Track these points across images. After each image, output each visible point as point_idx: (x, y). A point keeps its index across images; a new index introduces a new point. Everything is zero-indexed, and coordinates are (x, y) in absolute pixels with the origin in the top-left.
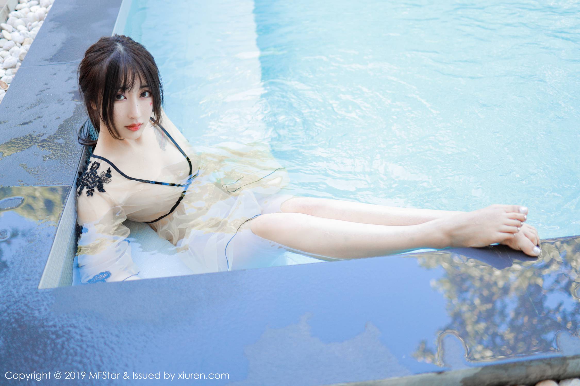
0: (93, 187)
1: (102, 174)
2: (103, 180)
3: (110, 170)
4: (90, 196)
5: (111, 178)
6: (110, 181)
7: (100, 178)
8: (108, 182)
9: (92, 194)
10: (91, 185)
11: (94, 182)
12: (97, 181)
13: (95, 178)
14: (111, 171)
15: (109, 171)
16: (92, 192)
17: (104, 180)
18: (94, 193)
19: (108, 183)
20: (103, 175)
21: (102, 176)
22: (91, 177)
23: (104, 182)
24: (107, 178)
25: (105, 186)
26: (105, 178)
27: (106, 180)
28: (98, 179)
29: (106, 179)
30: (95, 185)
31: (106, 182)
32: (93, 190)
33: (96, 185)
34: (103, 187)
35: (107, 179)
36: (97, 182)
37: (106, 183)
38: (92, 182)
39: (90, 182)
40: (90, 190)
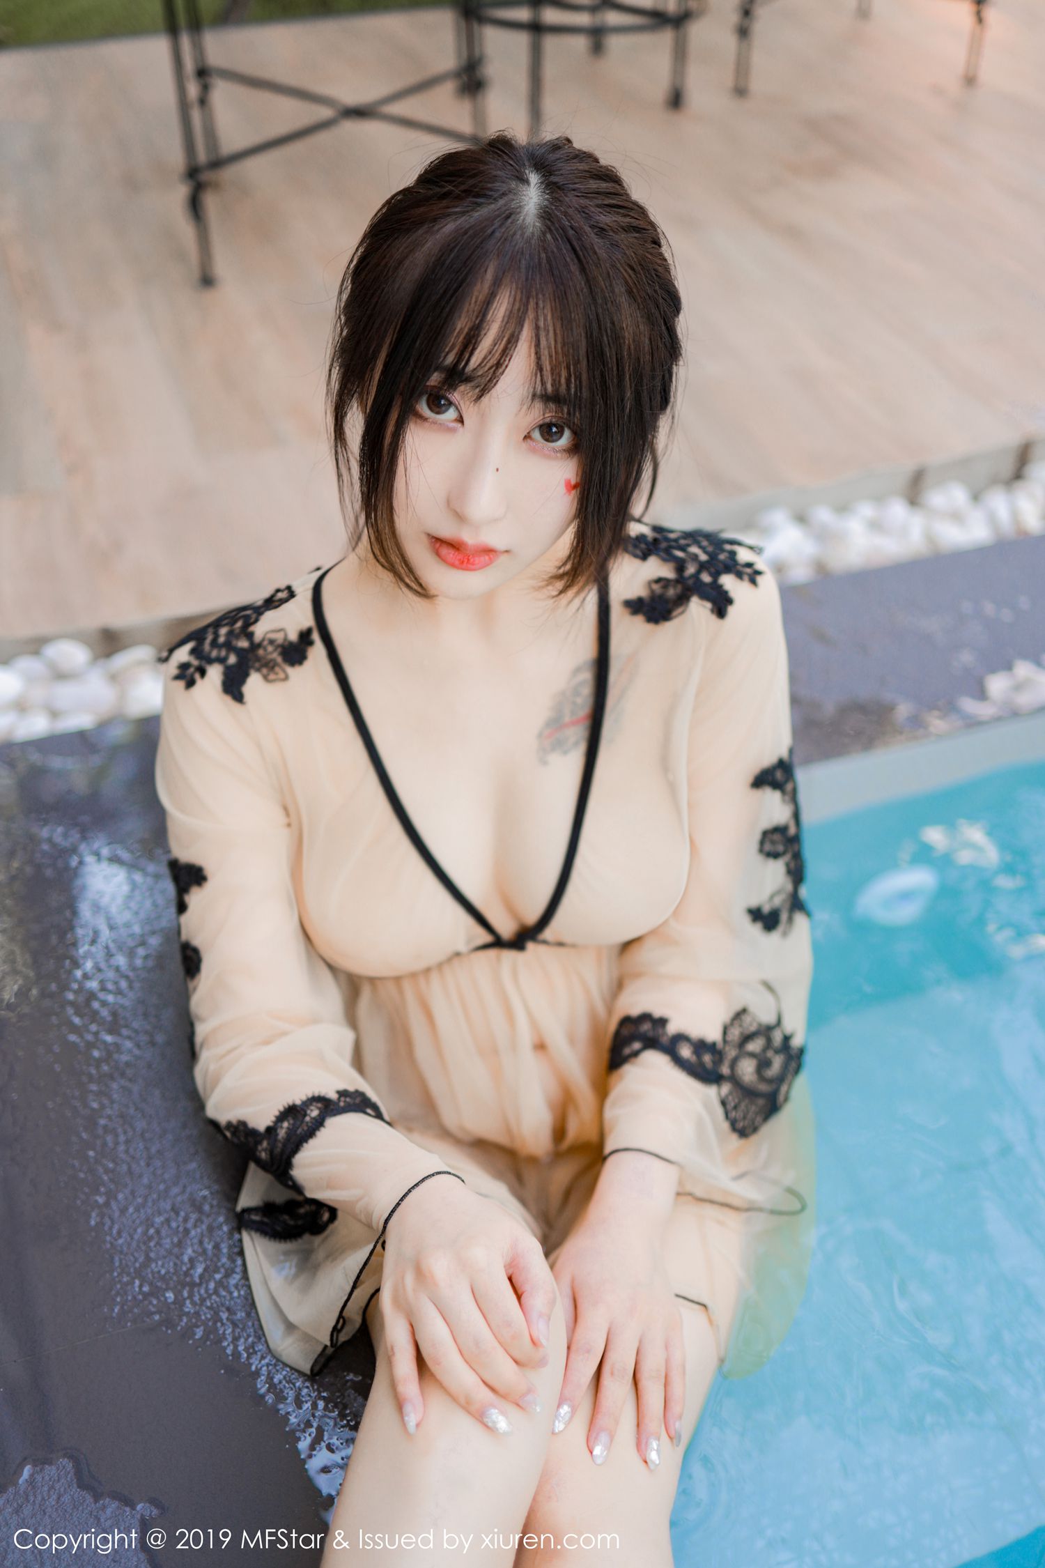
0: (210, 661)
1: (268, 637)
2: (261, 661)
3: (312, 638)
4: (181, 684)
5: (294, 672)
6: (280, 680)
7: (255, 647)
8: (272, 677)
9: (190, 683)
10: (208, 649)
11: (228, 646)
12: (240, 652)
13: (238, 637)
14: (311, 644)
15: (305, 639)
16: (197, 676)
17: (263, 661)
18: (200, 684)
19: (272, 681)
20: (272, 642)
21: (266, 642)
22: (233, 625)
23: (258, 670)
24: (279, 660)
25: (254, 684)
26: (272, 657)
27: (271, 664)
28: (246, 644)
29: (272, 661)
30: (221, 660)
31: (265, 671)
32: (203, 672)
33: (227, 658)
34: (245, 682)
35: (273, 665)
36: (236, 653)
37: (264, 676)
38: (222, 640)
39: (216, 636)
40: (195, 662)
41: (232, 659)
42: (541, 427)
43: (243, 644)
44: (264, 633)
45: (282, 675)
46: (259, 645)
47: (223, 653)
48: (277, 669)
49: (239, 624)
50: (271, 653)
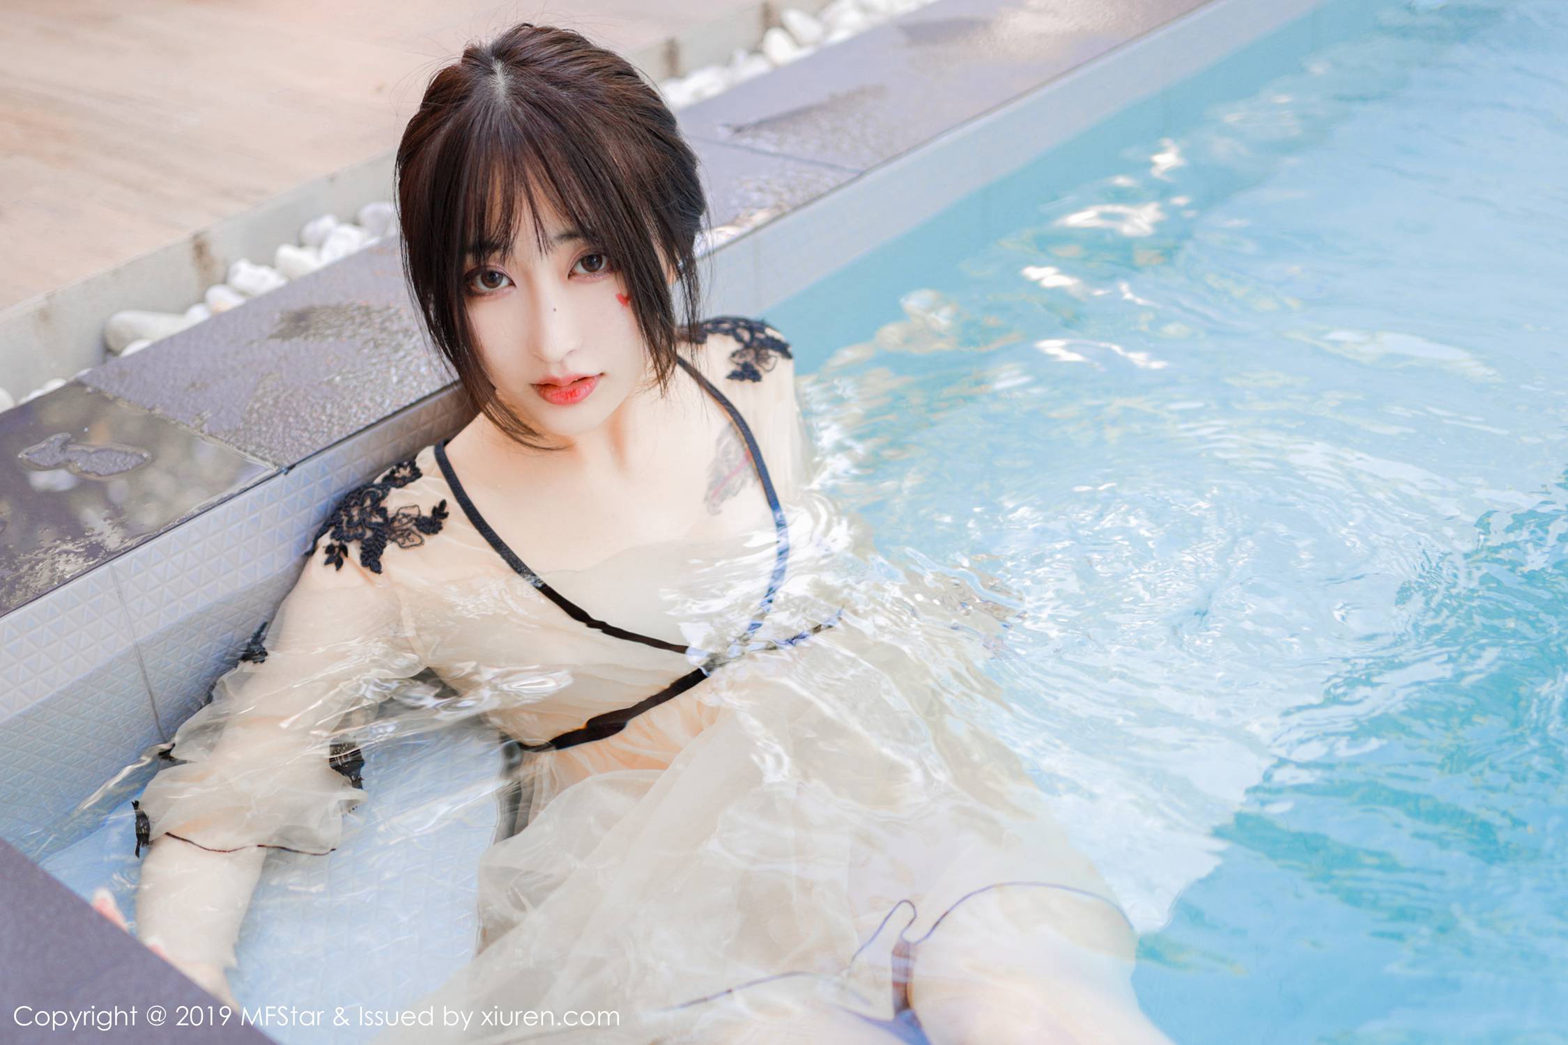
0: (350, 540)
1: (402, 511)
2: (395, 532)
3: (446, 510)
5: (431, 540)
6: (415, 545)
7: (389, 522)
8: (408, 543)
9: (338, 563)
10: (345, 528)
11: (363, 523)
12: (375, 528)
13: (371, 514)
14: (446, 515)
15: (440, 512)
16: (342, 555)
17: (399, 533)
18: (345, 561)
19: (408, 547)
20: (405, 516)
21: (400, 516)
22: (362, 505)
23: (393, 540)
24: (414, 528)
25: (390, 554)
26: (405, 527)
27: (406, 534)
28: (380, 520)
29: (407, 529)
30: (359, 537)
31: (400, 540)
32: (344, 550)
33: (363, 535)
34: (382, 553)
35: (409, 534)
36: (371, 529)
37: (401, 546)
38: (356, 519)
39: (351, 518)
40: (336, 543)
41: (369, 534)
42: (582, 260)
43: (377, 519)
44: (397, 509)
45: (417, 541)
46: (394, 519)
47: (360, 531)
48: (412, 536)
49: (368, 502)
50: (407, 523)
